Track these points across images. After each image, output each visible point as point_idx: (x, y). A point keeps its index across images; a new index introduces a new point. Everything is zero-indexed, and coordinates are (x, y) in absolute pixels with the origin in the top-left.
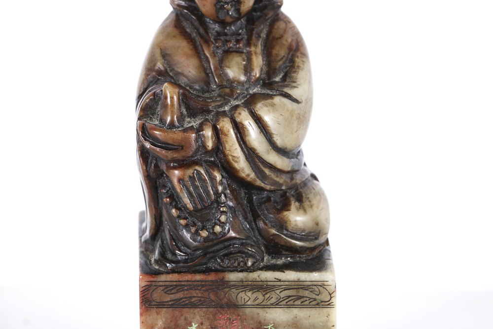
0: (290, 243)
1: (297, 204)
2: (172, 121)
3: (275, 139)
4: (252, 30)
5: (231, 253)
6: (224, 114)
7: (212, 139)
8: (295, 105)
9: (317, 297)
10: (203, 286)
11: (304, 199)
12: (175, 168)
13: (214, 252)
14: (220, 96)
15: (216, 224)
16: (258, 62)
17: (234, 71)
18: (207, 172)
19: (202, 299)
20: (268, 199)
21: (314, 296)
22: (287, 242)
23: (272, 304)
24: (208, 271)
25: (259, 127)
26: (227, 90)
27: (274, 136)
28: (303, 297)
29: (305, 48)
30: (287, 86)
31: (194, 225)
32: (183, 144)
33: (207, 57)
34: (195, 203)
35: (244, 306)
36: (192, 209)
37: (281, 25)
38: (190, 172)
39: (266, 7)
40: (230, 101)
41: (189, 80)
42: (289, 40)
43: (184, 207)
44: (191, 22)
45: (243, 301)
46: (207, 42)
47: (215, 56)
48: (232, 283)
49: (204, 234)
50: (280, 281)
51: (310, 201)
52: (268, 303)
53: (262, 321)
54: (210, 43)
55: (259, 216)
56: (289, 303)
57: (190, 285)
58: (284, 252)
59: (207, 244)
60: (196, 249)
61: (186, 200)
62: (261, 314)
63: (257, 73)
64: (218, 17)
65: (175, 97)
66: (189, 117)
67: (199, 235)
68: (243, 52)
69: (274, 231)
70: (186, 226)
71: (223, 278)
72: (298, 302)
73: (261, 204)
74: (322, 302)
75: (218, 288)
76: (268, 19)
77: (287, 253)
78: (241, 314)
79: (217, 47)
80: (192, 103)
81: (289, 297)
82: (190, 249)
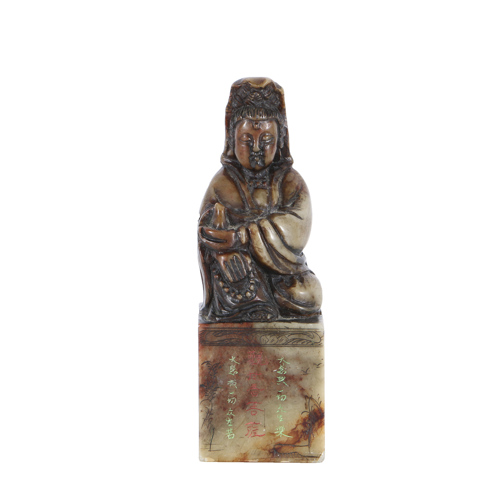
0: (296, 307)
1: (300, 283)
2: (220, 226)
3: (286, 239)
4: (273, 176)
5: (257, 311)
6: (254, 222)
7: (245, 236)
8: (299, 220)
9: (312, 340)
10: (238, 331)
11: (305, 281)
12: (221, 255)
13: (246, 310)
14: (251, 213)
15: (247, 291)
16: (276, 195)
17: (261, 200)
18: (242, 258)
19: (238, 340)
20: (282, 280)
21: (310, 339)
22: (293, 306)
23: (283, 344)
24: (242, 322)
25: (276, 231)
26: (256, 211)
27: (285, 237)
28: (303, 339)
29: (307, 189)
30: (294, 209)
31: (233, 291)
32: (227, 239)
33: (243, 192)
34: (234, 277)
35: (265, 345)
36: (232, 281)
37: (292, 175)
38: (231, 257)
39: (282, 164)
40: (257, 217)
41: (232, 205)
42: (297, 184)
43: (227, 281)
44: (234, 172)
45: (264, 341)
46: (244, 182)
47: (248, 191)
48: (257, 330)
49: (240, 297)
50: (288, 328)
51: (309, 283)
52: (281, 343)
53: (277, 356)
54: (246, 183)
55: (276, 290)
56: (294, 343)
57: (231, 331)
58: (291, 314)
59: (242, 304)
60: (235, 307)
61: (229, 275)
62: (276, 351)
63: (275, 201)
64: (250, 166)
65: (223, 212)
66: (231, 225)
67: (237, 298)
68: (266, 189)
69: (285, 299)
70: (228, 293)
71: (252, 326)
72: (300, 343)
73: (277, 283)
74: (315, 343)
75: (248, 333)
76: (284, 171)
77: (293, 314)
78: (263, 350)
79: (250, 186)
80: (233, 216)
81: (294, 339)
82: (231, 308)
